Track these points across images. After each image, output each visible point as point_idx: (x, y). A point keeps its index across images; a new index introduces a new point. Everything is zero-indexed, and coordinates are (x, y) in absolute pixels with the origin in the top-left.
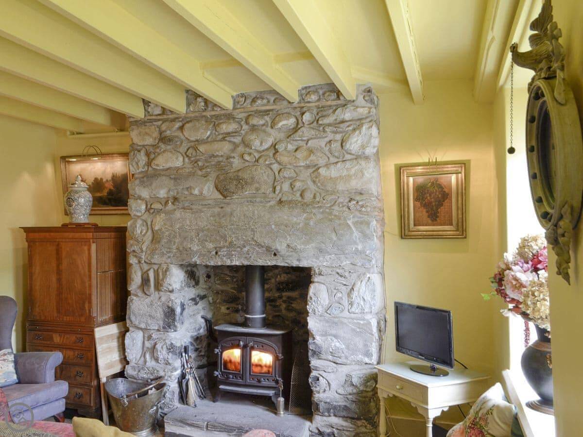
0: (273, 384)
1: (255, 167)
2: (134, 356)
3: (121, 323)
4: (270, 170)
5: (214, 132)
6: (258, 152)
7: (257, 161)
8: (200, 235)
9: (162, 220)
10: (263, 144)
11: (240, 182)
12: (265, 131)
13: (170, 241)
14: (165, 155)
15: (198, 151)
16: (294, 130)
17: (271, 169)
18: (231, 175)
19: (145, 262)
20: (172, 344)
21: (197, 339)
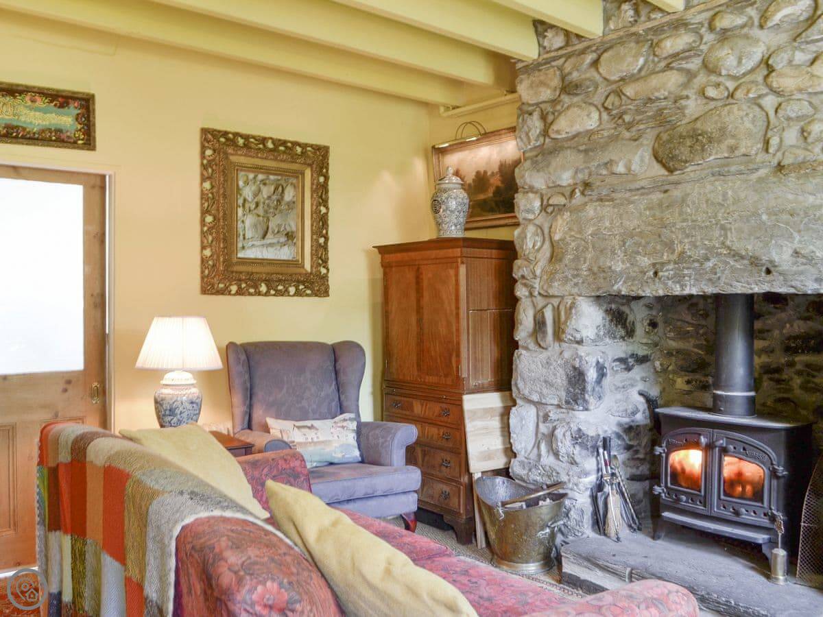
0: (765, 522)
1: (728, 107)
2: (523, 445)
3: (507, 393)
4: (757, 109)
5: (651, 58)
6: (735, 78)
7: (731, 95)
8: (627, 244)
9: (565, 224)
10: (744, 61)
11: (698, 140)
12: (747, 37)
13: (577, 258)
14: (569, 112)
15: (623, 97)
16: (809, 22)
17: (760, 107)
18: (681, 129)
19: (540, 294)
20: (580, 430)
21: (630, 429)
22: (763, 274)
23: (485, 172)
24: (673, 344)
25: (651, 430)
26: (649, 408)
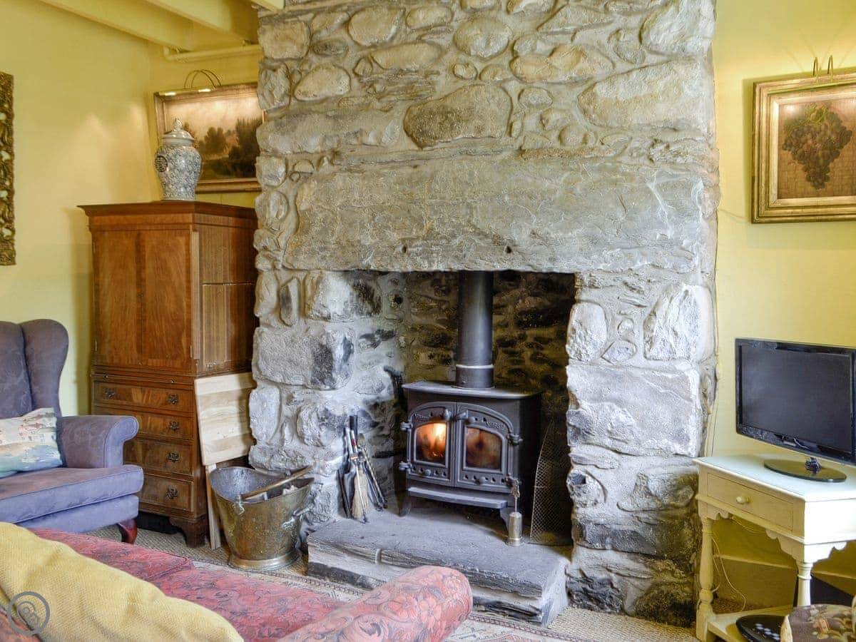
0: (503, 487)
1: (476, 87)
2: (264, 430)
3: (246, 375)
4: (503, 94)
5: (404, 27)
6: (482, 59)
7: (479, 76)
8: (377, 218)
9: (312, 193)
10: (491, 44)
11: (448, 117)
12: (494, 20)
13: (324, 230)
14: (317, 74)
15: (374, 64)
16: (550, 14)
17: (505, 91)
18: (431, 105)
19: (283, 267)
20: (326, 410)
21: (376, 406)
22: (505, 253)
23: (220, 130)
24: (418, 320)
25: (395, 406)
26: (394, 383)
